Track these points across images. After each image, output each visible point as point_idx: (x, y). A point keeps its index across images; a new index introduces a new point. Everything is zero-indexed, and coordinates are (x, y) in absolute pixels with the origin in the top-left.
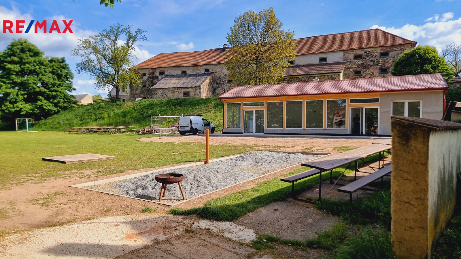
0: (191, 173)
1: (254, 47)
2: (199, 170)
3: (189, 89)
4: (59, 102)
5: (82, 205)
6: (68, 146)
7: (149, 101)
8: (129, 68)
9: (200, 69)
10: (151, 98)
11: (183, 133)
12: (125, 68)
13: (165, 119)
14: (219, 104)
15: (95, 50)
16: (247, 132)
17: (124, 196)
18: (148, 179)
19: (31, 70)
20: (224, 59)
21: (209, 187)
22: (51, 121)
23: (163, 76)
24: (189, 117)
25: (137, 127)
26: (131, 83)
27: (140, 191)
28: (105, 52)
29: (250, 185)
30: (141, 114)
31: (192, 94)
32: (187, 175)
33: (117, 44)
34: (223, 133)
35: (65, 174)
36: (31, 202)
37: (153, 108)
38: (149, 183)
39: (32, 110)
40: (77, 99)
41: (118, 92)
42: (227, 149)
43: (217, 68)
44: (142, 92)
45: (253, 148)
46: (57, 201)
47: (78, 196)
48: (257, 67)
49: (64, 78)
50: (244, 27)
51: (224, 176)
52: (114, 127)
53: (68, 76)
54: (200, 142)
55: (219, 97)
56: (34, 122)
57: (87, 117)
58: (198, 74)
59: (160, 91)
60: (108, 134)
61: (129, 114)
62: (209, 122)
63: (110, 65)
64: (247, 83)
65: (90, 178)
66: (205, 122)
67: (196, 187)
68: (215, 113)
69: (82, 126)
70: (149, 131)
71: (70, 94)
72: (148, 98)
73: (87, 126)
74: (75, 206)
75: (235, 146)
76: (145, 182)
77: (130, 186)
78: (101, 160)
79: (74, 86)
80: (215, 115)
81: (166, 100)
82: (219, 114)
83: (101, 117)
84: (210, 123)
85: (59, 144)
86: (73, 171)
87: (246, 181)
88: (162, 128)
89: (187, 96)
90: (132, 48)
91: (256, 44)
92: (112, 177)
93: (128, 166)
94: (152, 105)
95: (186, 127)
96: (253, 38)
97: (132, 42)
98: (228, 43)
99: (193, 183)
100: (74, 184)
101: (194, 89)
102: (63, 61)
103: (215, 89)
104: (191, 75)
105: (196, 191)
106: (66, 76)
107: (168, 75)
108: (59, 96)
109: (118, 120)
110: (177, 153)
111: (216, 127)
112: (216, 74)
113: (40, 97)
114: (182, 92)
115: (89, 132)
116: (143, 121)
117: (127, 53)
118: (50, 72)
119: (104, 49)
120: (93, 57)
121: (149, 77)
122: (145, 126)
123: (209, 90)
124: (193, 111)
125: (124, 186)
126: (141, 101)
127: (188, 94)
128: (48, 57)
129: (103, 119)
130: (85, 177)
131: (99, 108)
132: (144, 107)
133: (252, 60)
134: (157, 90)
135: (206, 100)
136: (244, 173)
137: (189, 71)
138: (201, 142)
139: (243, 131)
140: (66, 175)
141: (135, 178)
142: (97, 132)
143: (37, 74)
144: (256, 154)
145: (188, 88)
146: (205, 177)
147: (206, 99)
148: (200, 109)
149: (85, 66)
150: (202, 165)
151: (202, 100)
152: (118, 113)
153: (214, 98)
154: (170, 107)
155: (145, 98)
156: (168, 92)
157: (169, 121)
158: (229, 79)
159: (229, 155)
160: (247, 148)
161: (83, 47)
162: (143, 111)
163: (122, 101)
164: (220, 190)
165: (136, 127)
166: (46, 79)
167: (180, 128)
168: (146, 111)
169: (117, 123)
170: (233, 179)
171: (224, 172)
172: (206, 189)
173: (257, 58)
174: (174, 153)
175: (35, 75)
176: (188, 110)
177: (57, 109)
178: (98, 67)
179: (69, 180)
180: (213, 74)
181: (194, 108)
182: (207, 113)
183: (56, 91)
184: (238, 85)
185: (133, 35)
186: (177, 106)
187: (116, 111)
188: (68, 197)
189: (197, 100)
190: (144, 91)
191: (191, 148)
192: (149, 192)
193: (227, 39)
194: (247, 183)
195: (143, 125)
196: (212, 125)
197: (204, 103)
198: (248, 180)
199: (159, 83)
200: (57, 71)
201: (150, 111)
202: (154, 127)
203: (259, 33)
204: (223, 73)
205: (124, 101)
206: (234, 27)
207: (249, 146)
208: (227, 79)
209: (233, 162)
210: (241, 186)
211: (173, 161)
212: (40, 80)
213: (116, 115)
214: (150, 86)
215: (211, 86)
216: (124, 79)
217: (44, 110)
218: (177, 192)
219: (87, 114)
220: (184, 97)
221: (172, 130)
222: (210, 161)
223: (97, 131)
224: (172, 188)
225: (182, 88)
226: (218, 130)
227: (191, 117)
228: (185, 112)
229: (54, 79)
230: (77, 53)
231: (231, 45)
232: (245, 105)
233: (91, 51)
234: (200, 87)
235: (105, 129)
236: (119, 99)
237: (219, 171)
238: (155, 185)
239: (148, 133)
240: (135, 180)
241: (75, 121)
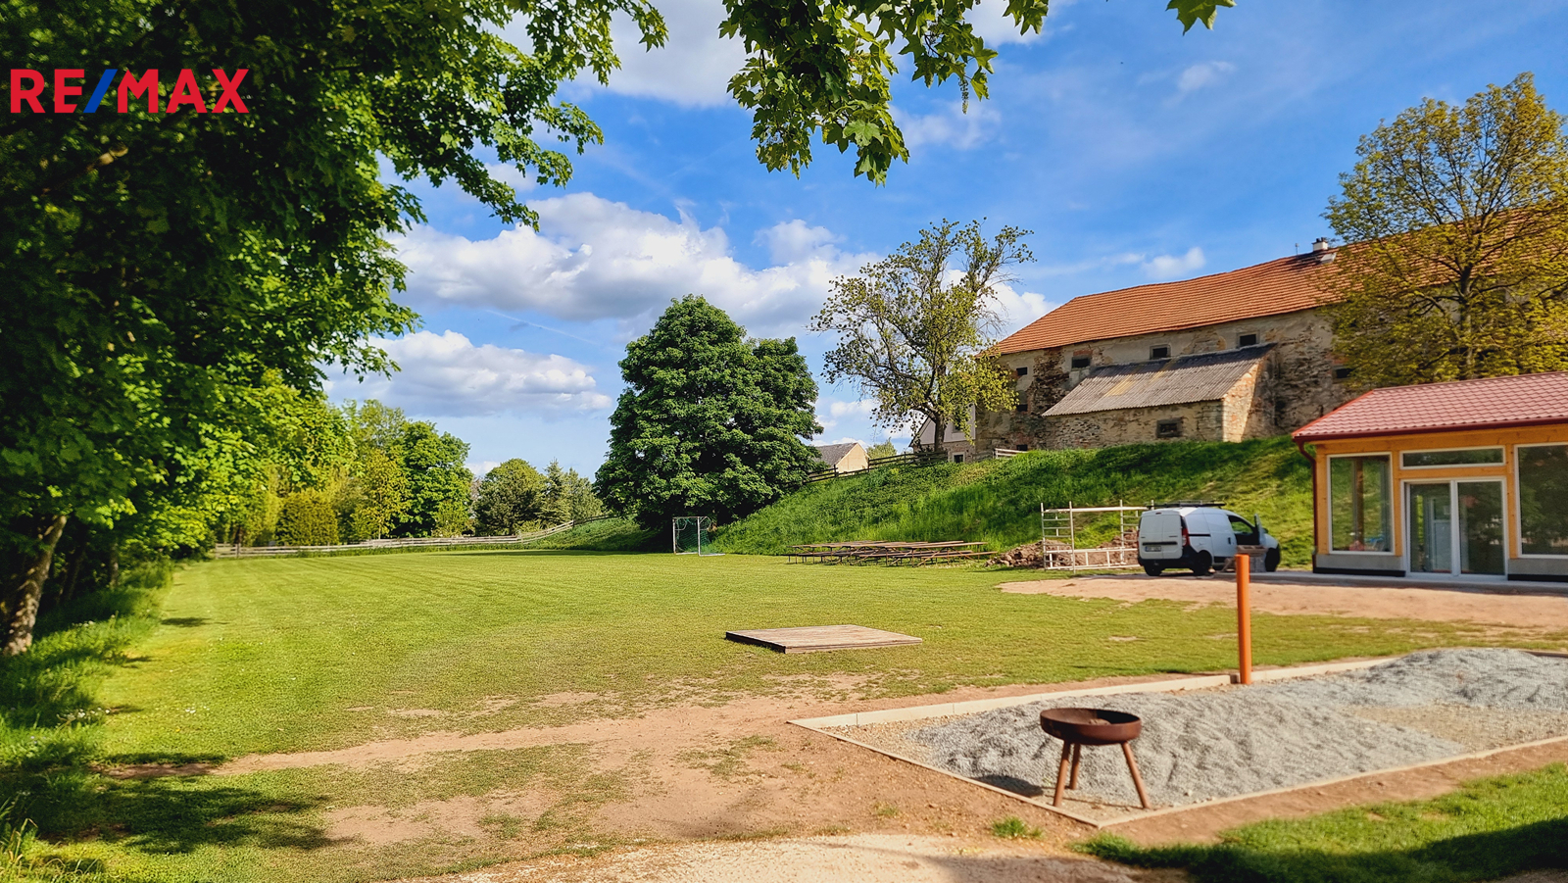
0: (1172, 714)
1: (1448, 235)
2: (1202, 706)
3: (1176, 409)
4: (777, 469)
5: (818, 785)
6: (795, 599)
7: (1039, 456)
8: (974, 354)
9: (1221, 338)
10: (1043, 446)
11: (1154, 568)
12: (961, 354)
13: (1090, 518)
14: (1299, 462)
15: (877, 309)
16: (1425, 571)
17: (941, 770)
18: (1021, 723)
19: (713, 380)
20: (1318, 294)
21: (1243, 772)
22: (756, 524)
23: (1086, 371)
24: (1176, 509)
25: (998, 544)
26: (980, 401)
27: (991, 761)
28: (904, 311)
29: (1427, 784)
30: (1012, 502)
31: (1189, 428)
32: (1159, 721)
33: (939, 283)
34: (1316, 570)
35: (780, 684)
36: (688, 760)
37: (1048, 480)
38: (1021, 736)
39: (713, 494)
40: (826, 460)
41: (939, 432)
42: (1331, 633)
43: (1288, 329)
44: (1015, 430)
45: (1448, 634)
46: (753, 765)
47: (808, 755)
48: (1461, 310)
49: (793, 398)
50: (1398, 167)
51: (1310, 736)
52: (926, 545)
53: (803, 395)
54: (1218, 603)
55: (1297, 434)
56: (714, 528)
57: (850, 514)
58: (1213, 355)
59: (1073, 423)
60: (909, 565)
61: (972, 503)
62: (1256, 530)
63: (918, 352)
64: (1420, 375)
65: (845, 703)
66: (1241, 528)
67: (1191, 766)
68: (1282, 493)
69: (837, 541)
70: (1036, 558)
71: (806, 442)
72: (1034, 447)
73: (851, 539)
74: (798, 786)
75: (1368, 623)
76: (1010, 730)
77: (963, 741)
78: (880, 649)
79: (819, 420)
80: (1280, 503)
81: (1094, 453)
82: (1300, 498)
83: (889, 513)
84: (1261, 531)
85: (771, 593)
86: (801, 678)
87: (1406, 768)
88: (1081, 547)
89: (1172, 436)
90: (985, 291)
91: (1456, 224)
92: (910, 706)
93: (960, 671)
94: (1045, 471)
95: (1164, 547)
96: (1441, 201)
97: (984, 271)
98: (1331, 233)
99: (1180, 751)
100: (800, 717)
101: (1197, 408)
102: (791, 347)
103: (1281, 405)
104: (1184, 363)
105: (1191, 785)
106: (797, 392)
107: (1103, 368)
108: (779, 450)
109: (938, 521)
110: (1129, 639)
111: (1286, 549)
112: (1284, 350)
113: (733, 457)
114: (1153, 423)
115: (857, 557)
116: (1015, 526)
117: (969, 309)
118: (757, 384)
119: (901, 302)
120: (870, 330)
121: (1038, 380)
122: (1024, 542)
123: (1256, 409)
124: (1195, 489)
125: (945, 739)
126: (1012, 460)
127: (1175, 429)
128: (752, 341)
129: (897, 517)
130: (833, 699)
131: (885, 483)
132: (1019, 479)
133: (1439, 286)
134: (1064, 420)
135: (1244, 449)
136: (1402, 735)
137: (1177, 351)
138: (1225, 604)
139: (1405, 564)
140: (780, 688)
141: (979, 715)
142: (879, 558)
143: (726, 392)
144: (1462, 661)
145: (1174, 407)
146: (1228, 733)
147: (1243, 443)
148: (1220, 479)
149: (844, 361)
150: (1222, 688)
151: (1230, 446)
152: (939, 500)
153: (1277, 440)
154: (1107, 476)
155: (1023, 448)
156: (1103, 426)
157: (1106, 523)
158: (1339, 364)
159: (1338, 657)
160: (1423, 634)
161: (844, 302)
162: (1015, 492)
163: (951, 460)
164: (1289, 790)
165: (994, 543)
166: (746, 404)
167: (1142, 549)
168: (1025, 491)
169: (936, 532)
170: (1350, 755)
171: (1308, 724)
172: (1230, 779)
173: (1465, 275)
174: (1117, 639)
175: (718, 393)
176: (1173, 485)
177: (774, 490)
178: (883, 358)
179: (789, 705)
180: (1271, 353)
181: (1198, 478)
182: (1249, 496)
183: (772, 437)
184: (1380, 386)
185: (989, 250)
186: (1133, 472)
187: (935, 493)
188: (783, 755)
189: (1209, 450)
190: (1023, 427)
191: (1184, 622)
192: (1022, 767)
193: (1328, 217)
194: (1414, 774)
195: (1016, 538)
196: (1269, 541)
197: (1238, 459)
198: (1420, 765)
199: (1070, 395)
200: (776, 378)
201: (1041, 492)
202: (1053, 545)
203: (1471, 177)
204: (1313, 345)
205: (958, 459)
206: (1354, 173)
207: (1434, 626)
208: (1333, 363)
209: (1354, 687)
210: (1384, 783)
211: (1112, 664)
212: (731, 408)
213: (937, 505)
214: (1041, 407)
215: (1266, 395)
216: (961, 389)
217: (741, 492)
218: (1118, 778)
219: (852, 504)
220: (1160, 441)
221: (1116, 555)
222: (1255, 676)
223: (876, 556)
224: (1102, 763)
225: (1151, 408)
226: (1294, 558)
227: (1185, 512)
228: (1161, 493)
229: (766, 404)
230: (827, 322)
231: (1346, 238)
232: (1410, 460)
233: (865, 311)
234: (1219, 400)
235: (899, 548)
236: (943, 455)
237: (1288, 715)
238: (1044, 745)
239: (1031, 567)
240: (978, 722)
241: (817, 525)
